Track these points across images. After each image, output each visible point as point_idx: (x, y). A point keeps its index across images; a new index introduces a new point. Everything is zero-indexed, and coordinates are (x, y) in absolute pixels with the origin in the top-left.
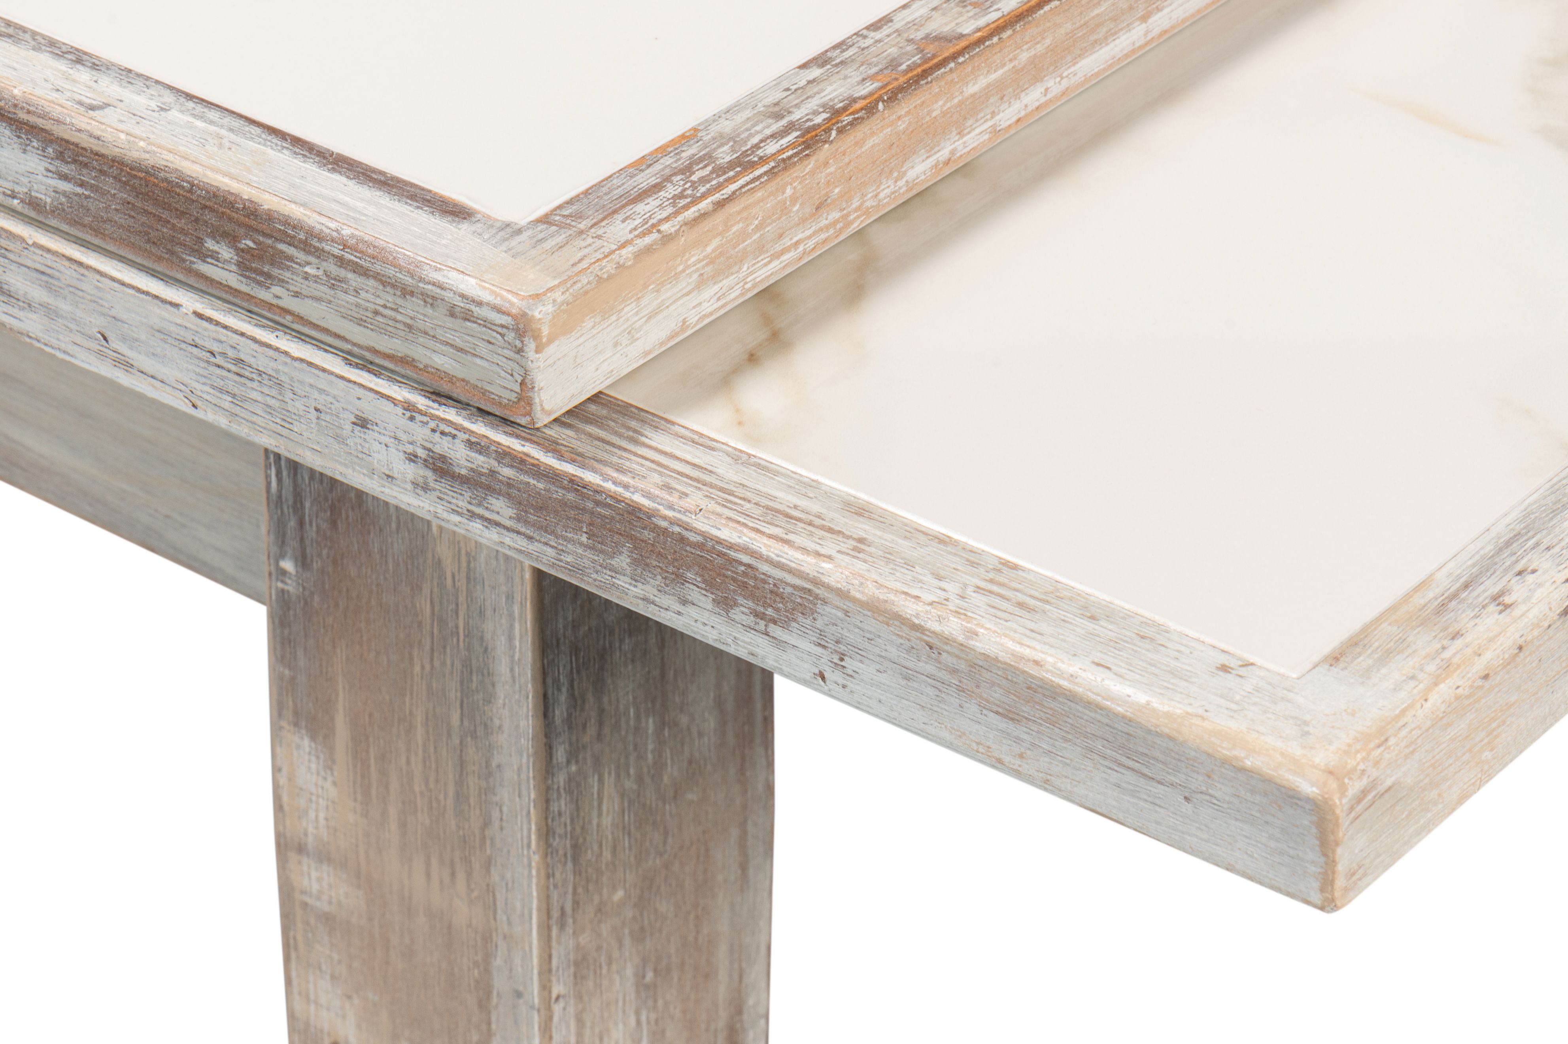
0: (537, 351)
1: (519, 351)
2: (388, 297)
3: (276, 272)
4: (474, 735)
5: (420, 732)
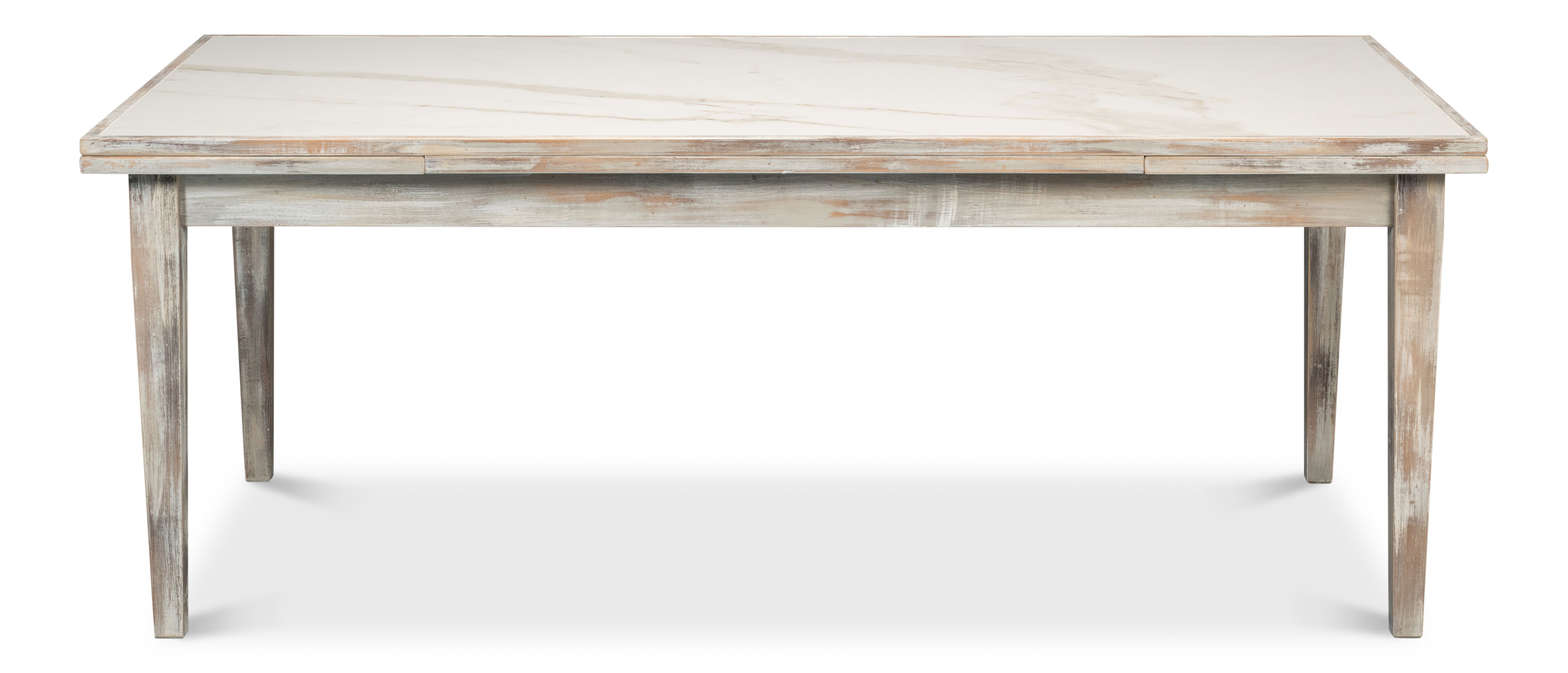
2: (1465, 145)
3: (1446, 148)
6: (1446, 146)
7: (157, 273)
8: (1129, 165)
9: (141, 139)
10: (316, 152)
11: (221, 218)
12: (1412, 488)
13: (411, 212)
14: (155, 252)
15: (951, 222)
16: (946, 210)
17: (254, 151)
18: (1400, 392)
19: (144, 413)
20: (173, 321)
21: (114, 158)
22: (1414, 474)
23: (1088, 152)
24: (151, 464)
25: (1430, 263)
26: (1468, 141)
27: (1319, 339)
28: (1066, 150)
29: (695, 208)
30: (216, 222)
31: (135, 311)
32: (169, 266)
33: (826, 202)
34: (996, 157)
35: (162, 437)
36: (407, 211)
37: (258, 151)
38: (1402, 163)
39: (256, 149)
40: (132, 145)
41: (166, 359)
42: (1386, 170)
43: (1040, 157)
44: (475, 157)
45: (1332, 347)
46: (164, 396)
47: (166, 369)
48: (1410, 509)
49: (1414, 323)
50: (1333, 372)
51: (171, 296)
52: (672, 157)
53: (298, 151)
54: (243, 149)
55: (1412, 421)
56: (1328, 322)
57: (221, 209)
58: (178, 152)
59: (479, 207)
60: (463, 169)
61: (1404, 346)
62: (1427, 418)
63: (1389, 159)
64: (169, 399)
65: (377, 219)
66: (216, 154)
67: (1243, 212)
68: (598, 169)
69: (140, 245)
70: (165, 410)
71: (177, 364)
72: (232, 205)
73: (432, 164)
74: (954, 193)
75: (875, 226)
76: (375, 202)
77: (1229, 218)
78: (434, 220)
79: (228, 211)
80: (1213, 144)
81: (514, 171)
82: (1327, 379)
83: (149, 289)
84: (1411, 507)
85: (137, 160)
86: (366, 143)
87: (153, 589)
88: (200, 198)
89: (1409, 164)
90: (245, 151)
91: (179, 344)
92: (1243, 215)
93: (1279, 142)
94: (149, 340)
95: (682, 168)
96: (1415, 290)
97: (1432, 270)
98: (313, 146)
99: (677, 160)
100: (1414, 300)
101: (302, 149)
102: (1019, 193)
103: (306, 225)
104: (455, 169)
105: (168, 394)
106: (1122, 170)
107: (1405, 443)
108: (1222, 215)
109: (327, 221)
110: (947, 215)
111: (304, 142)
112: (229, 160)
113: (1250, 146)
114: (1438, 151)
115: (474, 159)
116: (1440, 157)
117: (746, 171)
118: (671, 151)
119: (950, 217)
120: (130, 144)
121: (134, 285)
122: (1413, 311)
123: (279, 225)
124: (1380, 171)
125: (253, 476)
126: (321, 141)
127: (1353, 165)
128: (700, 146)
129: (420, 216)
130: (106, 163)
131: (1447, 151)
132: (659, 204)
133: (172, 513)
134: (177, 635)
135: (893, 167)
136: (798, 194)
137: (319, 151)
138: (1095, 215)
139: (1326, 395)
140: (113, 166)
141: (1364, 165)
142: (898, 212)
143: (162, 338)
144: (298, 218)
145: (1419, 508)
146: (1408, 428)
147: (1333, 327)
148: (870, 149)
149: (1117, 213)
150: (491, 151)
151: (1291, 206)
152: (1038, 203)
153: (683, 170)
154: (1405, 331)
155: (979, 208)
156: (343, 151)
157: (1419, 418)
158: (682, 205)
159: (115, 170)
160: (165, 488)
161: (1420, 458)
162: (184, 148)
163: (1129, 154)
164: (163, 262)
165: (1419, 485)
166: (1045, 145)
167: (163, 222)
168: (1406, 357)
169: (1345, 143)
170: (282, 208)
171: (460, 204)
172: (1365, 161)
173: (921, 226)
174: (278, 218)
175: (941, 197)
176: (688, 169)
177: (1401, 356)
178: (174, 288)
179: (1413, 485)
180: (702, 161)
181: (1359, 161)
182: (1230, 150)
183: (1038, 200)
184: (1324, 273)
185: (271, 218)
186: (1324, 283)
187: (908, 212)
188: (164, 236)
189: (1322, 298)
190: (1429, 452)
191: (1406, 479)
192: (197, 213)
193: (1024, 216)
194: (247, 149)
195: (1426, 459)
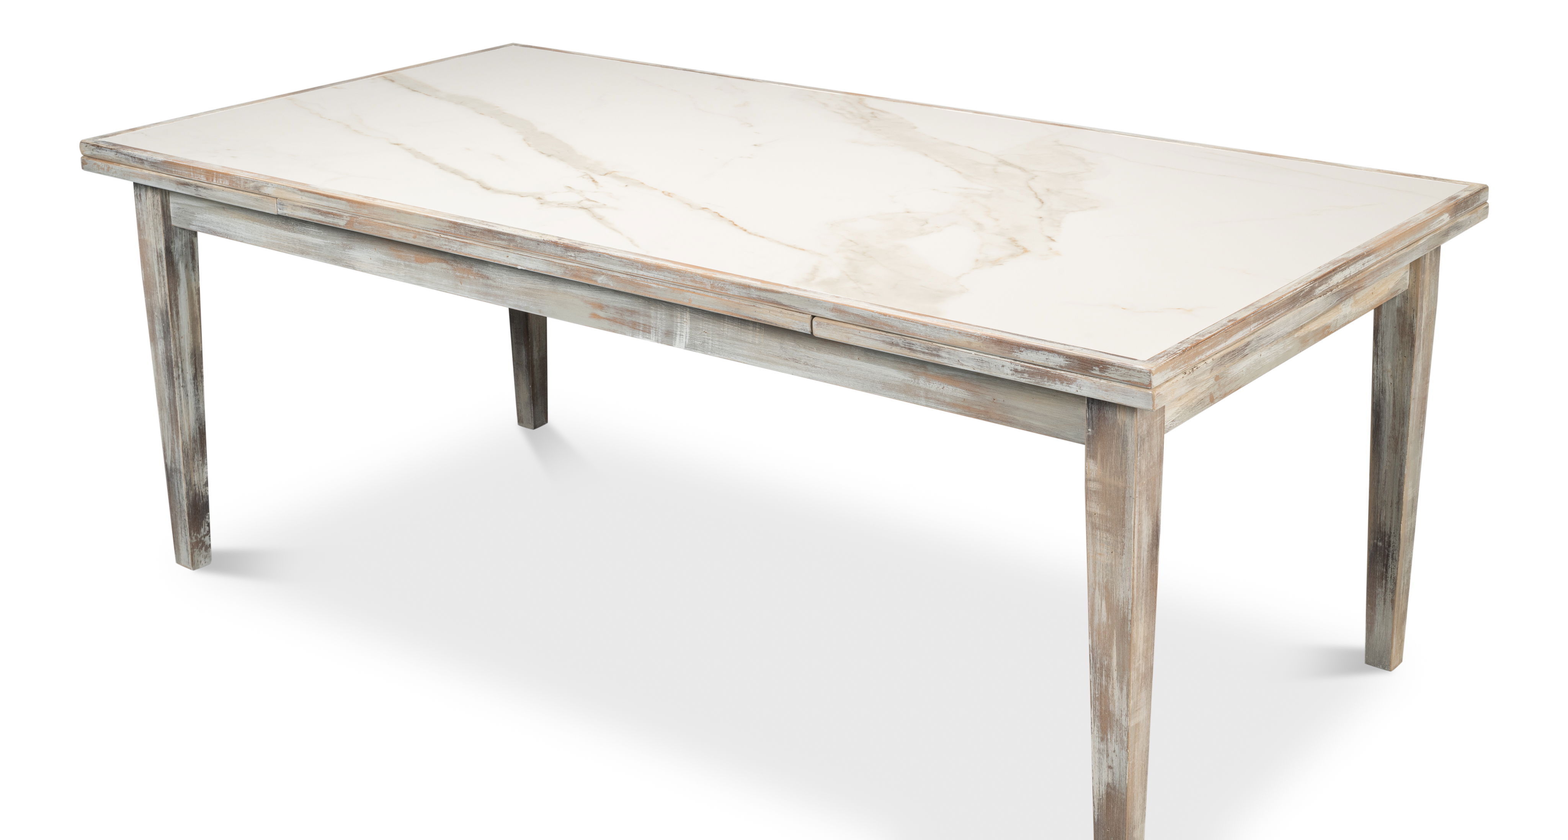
0: (1153, 375)
1: (1150, 376)
2: (1127, 371)
3: (1106, 370)
4: (1124, 453)
5: (1114, 454)
6: (1106, 368)
8: (796, 322)
10: (211, 180)
11: (194, 224)
12: (1110, 752)
14: (151, 245)
15: (685, 345)
16: (681, 333)
17: (175, 172)
18: (1095, 639)
20: (165, 305)
22: (1111, 736)
23: (760, 301)
25: (1122, 500)
26: (1130, 367)
27: (1380, 515)
28: (742, 294)
29: (491, 286)
32: (159, 258)
33: (586, 302)
34: (684, 288)
35: (167, 401)
37: (177, 172)
38: (1062, 379)
42: (1046, 383)
43: (720, 296)
44: (308, 206)
45: (1393, 526)
48: (1108, 774)
49: (1107, 564)
50: (1393, 553)
51: (163, 285)
52: (438, 235)
54: (169, 168)
55: (1108, 676)
56: (1390, 498)
57: (193, 216)
59: (346, 250)
60: (301, 216)
61: (1097, 588)
63: (1048, 371)
64: (168, 370)
66: (154, 170)
67: (941, 394)
68: (389, 235)
69: (143, 238)
70: (167, 379)
71: (170, 342)
73: (281, 207)
74: (687, 316)
75: (625, 334)
77: (929, 398)
79: (197, 218)
80: (873, 316)
81: (333, 224)
82: (1388, 560)
83: (151, 276)
84: (1110, 772)
85: (111, 165)
86: (240, 179)
88: (181, 204)
89: (1069, 381)
91: (171, 325)
92: (942, 398)
93: (936, 327)
94: (154, 319)
95: (445, 247)
96: (1106, 526)
98: (209, 173)
99: (442, 239)
101: (202, 176)
102: (741, 328)
103: (242, 241)
104: (296, 214)
106: (791, 327)
107: (1101, 699)
108: (922, 393)
109: (255, 241)
110: (682, 336)
111: (203, 170)
113: (908, 325)
114: (1098, 373)
115: (307, 208)
116: (1102, 381)
117: (491, 260)
118: (437, 229)
119: (684, 340)
122: (1106, 550)
123: (227, 238)
124: (1038, 383)
125: (522, 422)
126: (213, 172)
127: (1011, 370)
129: (310, 250)
130: (95, 164)
131: (1106, 374)
133: (178, 467)
136: (565, 289)
137: (213, 180)
138: (807, 366)
139: (1386, 577)
141: (1022, 372)
142: (643, 324)
143: (160, 318)
144: (237, 235)
145: (1117, 776)
146: (1104, 683)
147: (1395, 506)
149: (826, 369)
150: (318, 203)
151: (987, 398)
152: (757, 342)
153: (446, 249)
154: (1097, 571)
155: (708, 336)
156: (227, 183)
157: (1115, 674)
159: (100, 171)
160: (172, 444)
161: (1117, 720)
163: (797, 311)
164: (156, 254)
165: (1117, 751)
166: (723, 283)
168: (1100, 602)
169: (1000, 342)
170: (227, 223)
172: (1023, 368)
173: (662, 343)
174: (226, 231)
175: (677, 317)
176: (450, 249)
177: (1094, 598)
178: (164, 277)
179: (1111, 747)
180: (459, 243)
181: (1017, 367)
182: (889, 326)
183: (757, 339)
184: (1386, 444)
185: (222, 231)
186: (1386, 455)
187: (650, 326)
188: (155, 232)
189: (1384, 472)
190: (1127, 716)
191: (1103, 739)
192: (180, 216)
193: (745, 352)
194: (171, 169)
195: (1124, 723)
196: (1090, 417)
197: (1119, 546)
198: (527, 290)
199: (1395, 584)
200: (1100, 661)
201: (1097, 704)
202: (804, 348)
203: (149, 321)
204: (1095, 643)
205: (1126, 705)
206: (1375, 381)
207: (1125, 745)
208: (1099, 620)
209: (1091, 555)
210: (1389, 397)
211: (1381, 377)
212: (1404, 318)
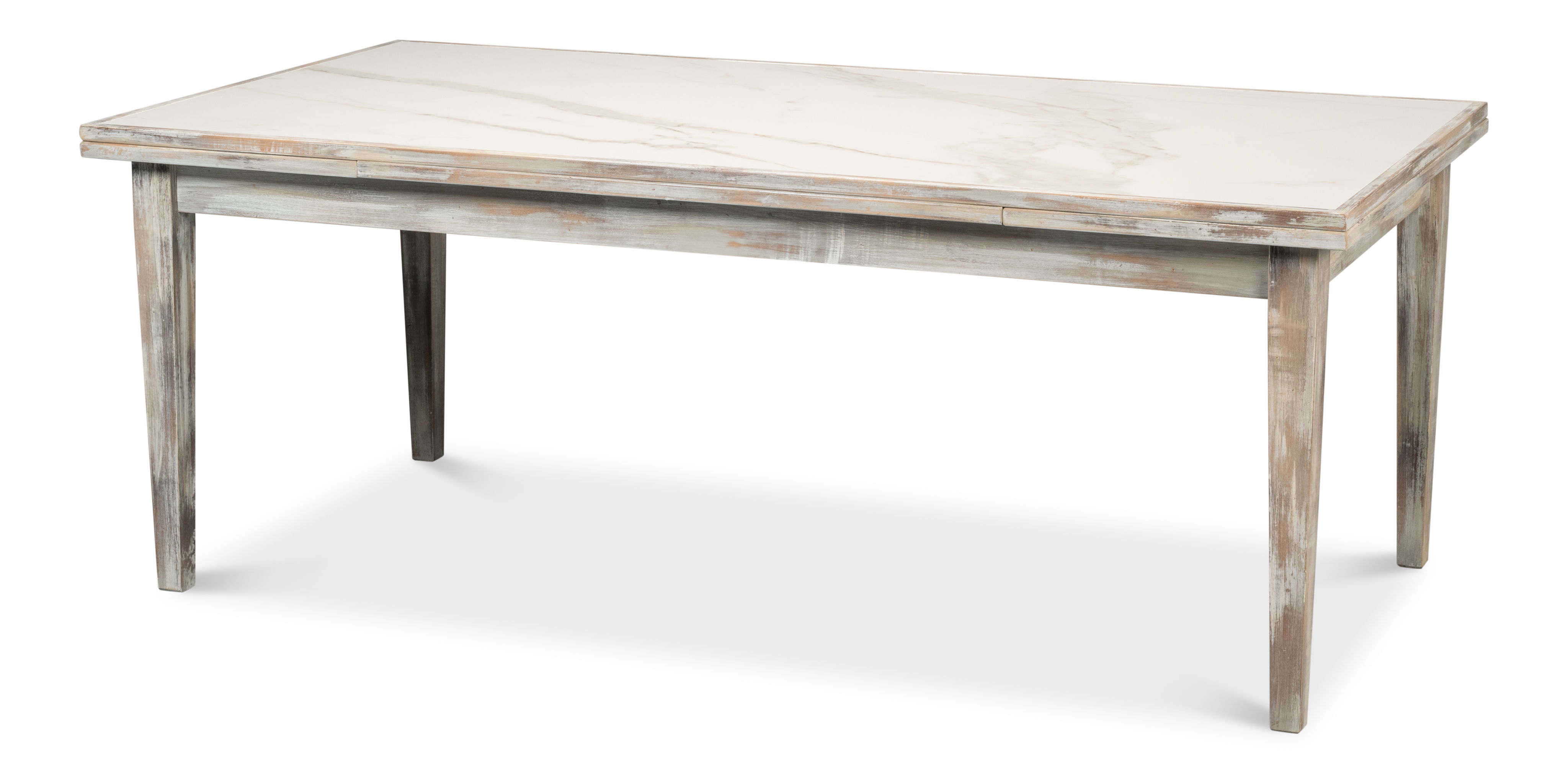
0: (1347, 219)
1: (1344, 220)
2: (1321, 218)
4: (1306, 298)
5: (1296, 301)
6: (1303, 218)
7: (154, 253)
8: (987, 215)
9: (128, 128)
10: (267, 150)
11: (210, 207)
12: (1288, 576)
13: (363, 213)
14: (153, 235)
15: (839, 260)
16: (834, 248)
17: (217, 146)
18: (1275, 473)
19: (147, 381)
20: (168, 299)
21: (106, 144)
22: (1289, 561)
23: (948, 200)
24: (153, 428)
25: (1303, 341)
26: (1326, 215)
27: (1408, 417)
28: (927, 196)
29: (607, 229)
30: (206, 210)
31: (139, 287)
32: (164, 248)
33: (724, 232)
34: (861, 197)
36: (361, 212)
37: (220, 146)
38: (1258, 233)
39: (219, 145)
40: (120, 134)
41: (163, 333)
42: (1242, 239)
43: (902, 201)
45: (1421, 426)
46: (162, 367)
47: (163, 342)
48: (1286, 597)
49: (1288, 402)
50: (1422, 452)
51: (166, 276)
52: (568, 177)
53: (253, 148)
54: (208, 143)
55: (1287, 505)
56: (1417, 399)
57: (209, 199)
58: (156, 143)
59: (421, 212)
60: (389, 175)
61: (1278, 425)
62: (1302, 504)
63: (1245, 228)
64: (166, 370)
65: (336, 218)
66: (186, 146)
67: (1119, 272)
68: (504, 184)
69: (141, 227)
70: (163, 380)
71: (172, 338)
72: (218, 195)
73: (362, 169)
74: (842, 232)
75: (768, 258)
76: (334, 201)
77: (1106, 277)
78: (383, 222)
80: (1068, 200)
81: (431, 180)
82: (1416, 459)
83: (148, 267)
84: (1286, 595)
85: (124, 148)
86: (308, 145)
87: (157, 543)
88: (193, 187)
89: (1265, 234)
90: (210, 146)
91: (174, 320)
92: (1119, 275)
93: (1134, 203)
94: (150, 315)
95: (576, 188)
96: (1288, 367)
97: (1305, 348)
98: (265, 145)
99: (572, 180)
100: (1287, 378)
101: (255, 147)
102: (903, 236)
103: (278, 219)
104: (383, 175)
105: (165, 365)
106: (981, 220)
107: (1279, 527)
108: (1099, 273)
109: (296, 216)
110: (835, 252)
111: (258, 140)
112: (197, 153)
113: (1106, 204)
114: (1293, 223)
115: (398, 166)
116: (1297, 230)
118: (567, 171)
119: (838, 255)
120: (119, 132)
121: (137, 263)
122: (1286, 389)
123: (256, 217)
124: (1235, 240)
125: (419, 455)
126: (271, 141)
127: (1209, 232)
128: (592, 168)
129: (372, 218)
130: (101, 149)
131: (1302, 223)
132: (575, 222)
133: (170, 476)
134: (176, 588)
135: (765, 202)
136: (699, 222)
137: (270, 150)
138: (975, 264)
139: (1415, 476)
140: (105, 152)
141: (1219, 232)
142: (790, 246)
143: (159, 313)
144: (272, 212)
145: (1296, 597)
146: (1283, 512)
147: (1422, 406)
148: (744, 181)
149: (996, 264)
150: (412, 160)
151: (1167, 269)
152: (920, 248)
153: (577, 190)
154: (1278, 410)
155: (865, 248)
156: (289, 151)
157: (1294, 502)
158: (595, 224)
159: (107, 156)
160: (164, 452)
161: (1297, 544)
162: (161, 139)
163: (988, 204)
164: (159, 243)
165: (1297, 573)
166: (907, 189)
167: (159, 207)
168: (1280, 438)
169: (1200, 208)
170: (258, 201)
171: (405, 209)
172: (1220, 229)
173: (811, 261)
174: (255, 210)
175: (830, 234)
176: (582, 190)
177: (1274, 435)
178: (168, 267)
179: (1289, 571)
180: (594, 183)
181: (1214, 228)
182: (1085, 207)
183: (920, 245)
184: (1412, 348)
185: (250, 210)
186: (1412, 359)
187: (799, 247)
188: (160, 220)
189: (1410, 374)
190: (1305, 539)
191: (1281, 564)
192: (190, 200)
193: (907, 259)
194: (211, 144)
195: (1302, 546)
196: (1273, 270)
197: (1300, 383)
198: (651, 228)
199: (1424, 481)
200: (1279, 492)
201: (1276, 533)
202: (973, 246)
203: (142, 318)
204: (1274, 477)
205: (1304, 529)
206: (1400, 289)
207: (1303, 567)
208: (1280, 454)
209: (1272, 395)
210: (1414, 302)
211: (1406, 284)
212: (1426, 226)
